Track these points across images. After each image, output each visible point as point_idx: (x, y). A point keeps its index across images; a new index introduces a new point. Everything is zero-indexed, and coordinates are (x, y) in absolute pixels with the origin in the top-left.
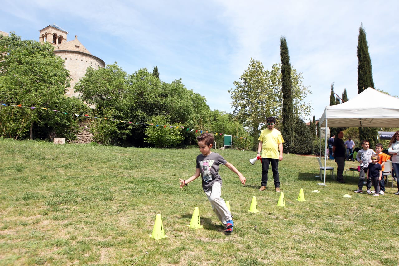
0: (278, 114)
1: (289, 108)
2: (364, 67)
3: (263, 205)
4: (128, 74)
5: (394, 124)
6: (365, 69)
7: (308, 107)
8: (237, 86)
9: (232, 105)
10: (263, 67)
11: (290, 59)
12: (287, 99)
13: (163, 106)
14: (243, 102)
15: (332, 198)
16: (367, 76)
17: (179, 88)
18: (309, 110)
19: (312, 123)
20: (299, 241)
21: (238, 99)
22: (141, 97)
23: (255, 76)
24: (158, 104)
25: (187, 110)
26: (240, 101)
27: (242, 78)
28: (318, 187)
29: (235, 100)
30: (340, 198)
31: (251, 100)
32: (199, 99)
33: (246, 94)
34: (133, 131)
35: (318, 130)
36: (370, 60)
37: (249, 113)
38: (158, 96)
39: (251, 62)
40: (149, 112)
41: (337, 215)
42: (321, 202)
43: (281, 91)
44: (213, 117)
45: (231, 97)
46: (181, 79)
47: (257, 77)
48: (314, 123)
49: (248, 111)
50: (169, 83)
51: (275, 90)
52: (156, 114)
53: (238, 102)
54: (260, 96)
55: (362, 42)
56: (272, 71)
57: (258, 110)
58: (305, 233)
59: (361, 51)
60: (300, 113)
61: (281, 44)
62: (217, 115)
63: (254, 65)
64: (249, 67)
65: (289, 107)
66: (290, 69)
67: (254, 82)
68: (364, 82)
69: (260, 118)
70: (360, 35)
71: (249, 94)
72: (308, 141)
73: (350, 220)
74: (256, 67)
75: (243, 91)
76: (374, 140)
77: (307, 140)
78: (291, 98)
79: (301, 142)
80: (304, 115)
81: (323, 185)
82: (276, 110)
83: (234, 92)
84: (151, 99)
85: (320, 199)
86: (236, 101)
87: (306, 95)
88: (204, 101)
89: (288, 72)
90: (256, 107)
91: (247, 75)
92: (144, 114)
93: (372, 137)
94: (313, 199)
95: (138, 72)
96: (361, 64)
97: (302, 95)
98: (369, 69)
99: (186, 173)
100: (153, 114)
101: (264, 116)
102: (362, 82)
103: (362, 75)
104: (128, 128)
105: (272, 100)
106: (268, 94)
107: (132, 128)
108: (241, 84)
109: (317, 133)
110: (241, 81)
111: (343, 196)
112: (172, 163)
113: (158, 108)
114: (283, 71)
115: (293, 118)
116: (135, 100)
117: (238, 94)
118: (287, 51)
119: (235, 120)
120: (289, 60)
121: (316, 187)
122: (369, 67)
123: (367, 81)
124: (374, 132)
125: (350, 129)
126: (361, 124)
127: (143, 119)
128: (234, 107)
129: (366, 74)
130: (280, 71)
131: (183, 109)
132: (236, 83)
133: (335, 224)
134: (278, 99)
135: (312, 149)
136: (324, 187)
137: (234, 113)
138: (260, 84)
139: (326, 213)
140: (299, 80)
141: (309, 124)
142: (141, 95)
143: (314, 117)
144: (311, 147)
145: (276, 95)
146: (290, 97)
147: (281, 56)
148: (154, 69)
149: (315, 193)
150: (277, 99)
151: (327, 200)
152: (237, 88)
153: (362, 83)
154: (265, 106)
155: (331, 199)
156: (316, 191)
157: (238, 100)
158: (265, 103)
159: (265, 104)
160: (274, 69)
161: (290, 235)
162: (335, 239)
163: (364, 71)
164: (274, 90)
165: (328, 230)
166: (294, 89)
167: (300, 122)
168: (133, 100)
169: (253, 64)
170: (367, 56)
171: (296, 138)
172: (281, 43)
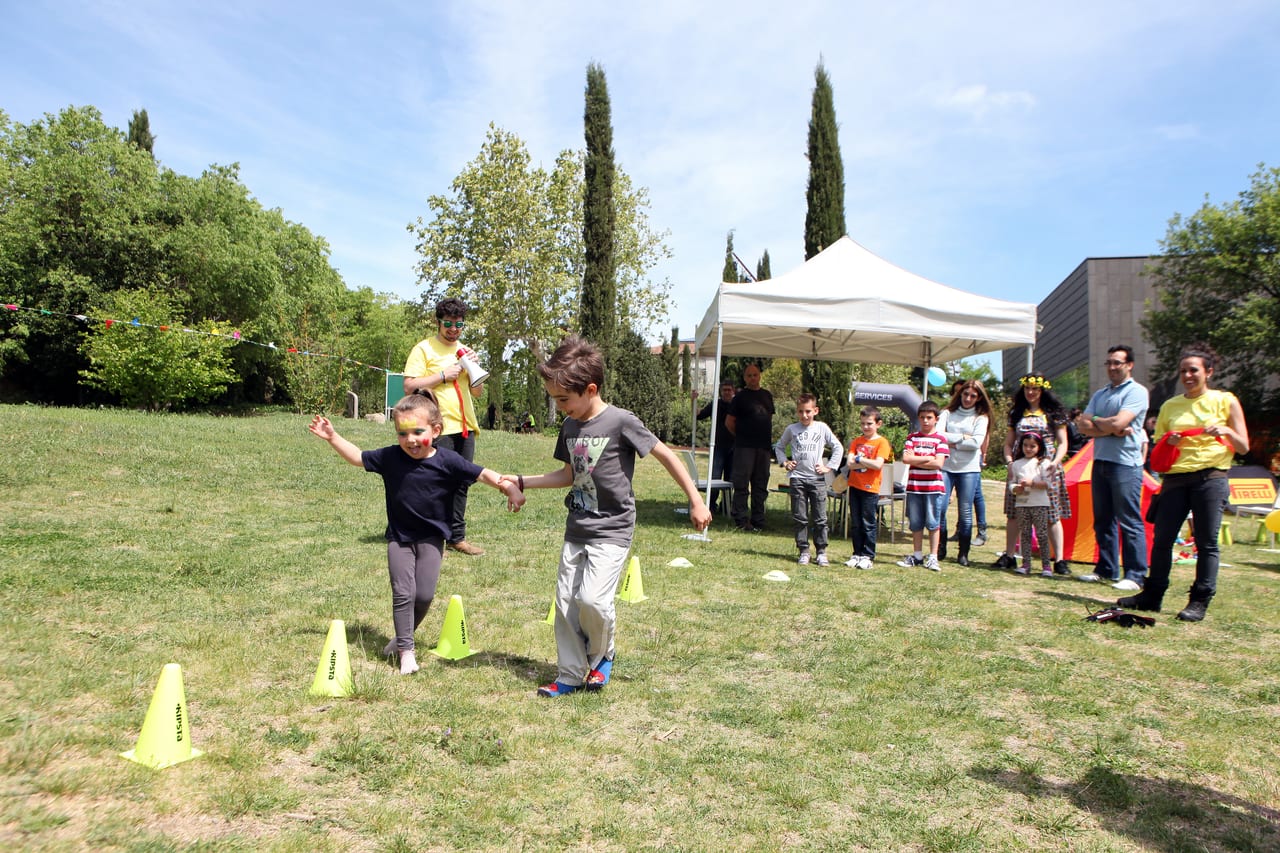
0: (567, 312)
1: (603, 293)
2: (825, 187)
3: (492, 626)
4: (11, 119)
5: (903, 355)
6: (826, 192)
7: (659, 296)
8: (440, 210)
9: (421, 272)
10: (527, 156)
11: (613, 136)
12: (597, 263)
13: (161, 258)
14: (457, 268)
15: (733, 586)
16: (830, 212)
17: (230, 197)
18: (663, 307)
19: (670, 347)
20: (624, 783)
21: (441, 254)
22: (71, 217)
23: (500, 185)
24: (141, 247)
25: (255, 280)
26: (445, 263)
27: (456, 187)
28: (686, 546)
29: (428, 259)
30: (755, 585)
31: (485, 261)
32: (304, 245)
33: (467, 242)
34: (35, 343)
35: (686, 372)
36: (842, 169)
37: (477, 304)
38: (145, 218)
39: (490, 137)
40: (106, 277)
41: (754, 649)
42: (697, 601)
43: (580, 240)
44: (352, 312)
45: (418, 247)
46: (236, 166)
47: (508, 187)
48: (673, 350)
49: (472, 298)
50: (189, 176)
51: (562, 236)
52: (133, 286)
53: (440, 265)
54: (513, 251)
55: (823, 111)
56: (556, 174)
57: (506, 296)
58: (647, 742)
59: (819, 136)
60: (635, 315)
61: (587, 86)
62: (367, 304)
63: (500, 147)
64: (482, 153)
65: (603, 289)
66: (611, 168)
67: (494, 202)
68: (822, 229)
69: (511, 323)
70: (817, 90)
71: (478, 241)
72: (654, 402)
73: (796, 670)
74: (505, 155)
75: (459, 231)
76: (841, 402)
77: (652, 399)
78: (610, 262)
79: (634, 403)
80: (647, 320)
81: (701, 541)
82: (562, 299)
83: (426, 229)
84: (112, 229)
85: (694, 591)
86: (434, 263)
87: (656, 259)
88: (322, 253)
89: (605, 177)
90: (498, 288)
91: (473, 176)
92: (82, 281)
93: (834, 394)
94: (672, 593)
95: (58, 118)
96: (817, 177)
97: (644, 257)
98: (838, 194)
99: (222, 502)
100: (123, 284)
101: (523, 315)
102: (818, 228)
103: (819, 209)
104: (11, 331)
105: (552, 268)
106: (538, 247)
107: (31, 333)
108: (452, 206)
109: (681, 378)
110: (452, 196)
111: (764, 577)
112: (175, 464)
113: (141, 263)
114: (591, 174)
115: (613, 326)
116: (43, 224)
117: (440, 239)
118: (607, 111)
119: (427, 326)
120: (611, 139)
121: (678, 548)
122: (838, 189)
123: (830, 228)
124: (842, 380)
125: (774, 371)
126: (814, 349)
127: (81, 300)
128: (424, 280)
129: (828, 206)
130: (581, 176)
131: (241, 274)
132: (436, 200)
133: (750, 688)
134: (569, 264)
135: (665, 427)
136: (703, 546)
137: (425, 302)
138: (513, 212)
139: (719, 646)
140: (638, 209)
141: (660, 351)
142: (71, 207)
143: (675, 332)
144: (664, 420)
145: (566, 251)
146: (607, 258)
147: (586, 125)
148: (132, 119)
149: (677, 569)
150: (566, 266)
151: (717, 592)
152: (439, 217)
153: (817, 233)
154: (529, 283)
155: (730, 590)
156: (680, 562)
157: (440, 258)
158: (527, 275)
159: (527, 279)
160: (561, 168)
161: (589, 759)
162: (758, 757)
163: (824, 196)
164: (558, 234)
165: (729, 717)
166: (621, 238)
167: (634, 343)
168: (35, 225)
169: (495, 143)
170: (834, 153)
171: (619, 390)
172: (590, 84)
